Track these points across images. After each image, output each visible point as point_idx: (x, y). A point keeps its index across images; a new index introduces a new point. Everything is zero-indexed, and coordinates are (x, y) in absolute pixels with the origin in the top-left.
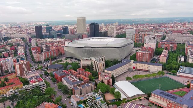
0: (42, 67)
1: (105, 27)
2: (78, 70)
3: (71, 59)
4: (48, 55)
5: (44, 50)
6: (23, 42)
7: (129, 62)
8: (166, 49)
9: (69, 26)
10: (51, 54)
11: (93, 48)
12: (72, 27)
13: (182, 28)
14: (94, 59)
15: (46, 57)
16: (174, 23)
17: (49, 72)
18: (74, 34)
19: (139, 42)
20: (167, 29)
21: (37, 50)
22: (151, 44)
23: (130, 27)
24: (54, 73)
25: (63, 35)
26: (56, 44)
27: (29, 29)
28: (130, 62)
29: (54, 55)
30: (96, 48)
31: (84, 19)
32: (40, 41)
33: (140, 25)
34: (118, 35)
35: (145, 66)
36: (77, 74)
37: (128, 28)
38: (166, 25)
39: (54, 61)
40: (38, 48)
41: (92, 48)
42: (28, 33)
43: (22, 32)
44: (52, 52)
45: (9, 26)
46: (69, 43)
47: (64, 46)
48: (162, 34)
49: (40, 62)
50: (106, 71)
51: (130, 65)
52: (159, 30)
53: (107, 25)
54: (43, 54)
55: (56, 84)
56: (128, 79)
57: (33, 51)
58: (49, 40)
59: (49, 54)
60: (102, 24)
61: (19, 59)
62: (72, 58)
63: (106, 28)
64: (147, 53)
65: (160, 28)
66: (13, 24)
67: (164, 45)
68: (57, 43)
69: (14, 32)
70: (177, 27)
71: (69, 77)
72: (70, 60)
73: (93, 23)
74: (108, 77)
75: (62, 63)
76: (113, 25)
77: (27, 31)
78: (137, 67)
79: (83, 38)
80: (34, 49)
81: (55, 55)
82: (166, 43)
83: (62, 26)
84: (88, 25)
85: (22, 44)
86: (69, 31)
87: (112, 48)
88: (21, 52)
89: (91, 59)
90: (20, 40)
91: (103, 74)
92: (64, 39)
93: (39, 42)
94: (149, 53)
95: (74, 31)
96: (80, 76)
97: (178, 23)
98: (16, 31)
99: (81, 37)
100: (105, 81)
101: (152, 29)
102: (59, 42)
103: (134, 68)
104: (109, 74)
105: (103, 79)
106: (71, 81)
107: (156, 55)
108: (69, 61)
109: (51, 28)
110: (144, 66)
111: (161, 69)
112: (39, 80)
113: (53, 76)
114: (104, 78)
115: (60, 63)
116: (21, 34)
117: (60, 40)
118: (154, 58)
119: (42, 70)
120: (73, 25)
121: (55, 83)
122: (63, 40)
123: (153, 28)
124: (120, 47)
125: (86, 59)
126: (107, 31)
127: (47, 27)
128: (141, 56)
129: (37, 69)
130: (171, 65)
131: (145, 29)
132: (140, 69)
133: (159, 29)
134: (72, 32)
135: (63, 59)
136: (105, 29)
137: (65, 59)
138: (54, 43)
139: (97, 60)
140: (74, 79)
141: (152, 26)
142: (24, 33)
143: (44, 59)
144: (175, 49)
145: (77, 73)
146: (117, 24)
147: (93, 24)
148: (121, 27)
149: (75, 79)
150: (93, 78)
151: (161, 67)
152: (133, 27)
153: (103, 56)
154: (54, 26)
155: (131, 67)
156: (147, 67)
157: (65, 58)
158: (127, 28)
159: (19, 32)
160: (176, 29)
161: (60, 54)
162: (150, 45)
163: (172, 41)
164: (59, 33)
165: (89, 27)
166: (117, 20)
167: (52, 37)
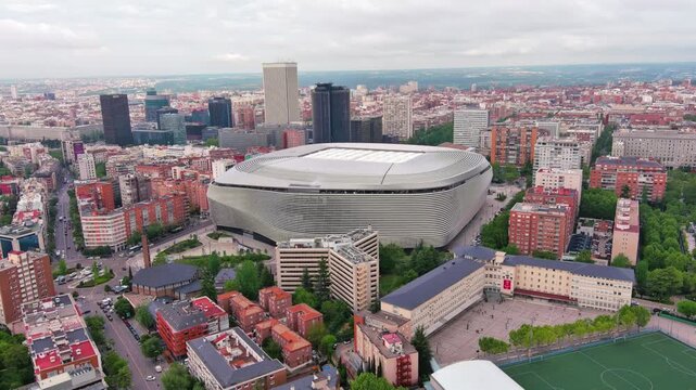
0: (110, 275)
1: (369, 98)
2: (262, 293)
3: (236, 236)
4: (140, 219)
5: (126, 199)
6: (49, 157)
7: (483, 259)
8: (626, 193)
9: (236, 94)
10: (152, 215)
11: (329, 191)
12: (248, 98)
13: (659, 104)
14: (332, 244)
15: (133, 227)
16: (624, 85)
17: (135, 301)
18: (252, 125)
19: (507, 159)
20: (606, 110)
21: (96, 195)
22: (563, 173)
23: (462, 98)
24: (155, 310)
25: (210, 128)
26: (179, 169)
27: (86, 106)
28: (491, 258)
29: (165, 217)
30: (342, 191)
31: (291, 70)
32: (117, 156)
33: (500, 90)
34: (423, 130)
35: (557, 280)
36: (258, 319)
37: (458, 104)
38: (596, 94)
39: (163, 248)
40: (104, 187)
41: (322, 191)
42: (78, 123)
43: (56, 119)
44: (158, 209)
45: (15, 95)
46: (229, 167)
47: (208, 181)
48: (593, 128)
49: (105, 252)
50: (386, 307)
51: (489, 272)
52: (573, 111)
53: (379, 90)
54: (119, 214)
55: (158, 368)
56: (489, 348)
57: (82, 203)
58: (152, 152)
59: (145, 213)
60: (359, 87)
61: (14, 238)
62: (239, 231)
63: (374, 103)
64: (556, 217)
65: (577, 104)
66: (29, 85)
67: (614, 178)
68: (183, 165)
69: (25, 117)
70: (640, 99)
71: (219, 339)
72: (231, 240)
73: (325, 85)
74: (399, 344)
75: (197, 253)
76: (397, 91)
77: (75, 113)
78: (522, 281)
79: (286, 147)
80: (86, 191)
81: (171, 219)
82: (622, 169)
83: (209, 95)
84: (305, 92)
85: (44, 169)
86: (236, 116)
87: (405, 192)
88: (30, 204)
89: (318, 244)
90: (39, 151)
91: (377, 324)
92: (212, 147)
93: (111, 160)
94: (563, 214)
95: (252, 115)
96: (270, 329)
97: (637, 83)
98: (33, 114)
99: (277, 141)
100: (385, 361)
101: (547, 109)
102: (191, 160)
103: (507, 284)
104: (401, 321)
105: (376, 350)
106: (229, 359)
107: (587, 219)
108: (226, 247)
109: (166, 102)
110: (550, 279)
111: (627, 296)
112: (78, 351)
113: (150, 325)
114: (380, 346)
115: (190, 253)
116: (52, 124)
117: (198, 151)
118: (578, 232)
119: (108, 289)
120: (252, 91)
121: (156, 362)
122: (207, 151)
123: (549, 102)
124: (441, 189)
125: (300, 246)
126: (379, 114)
127: (152, 98)
128: (531, 228)
129: (91, 284)
130: (670, 274)
131: (518, 106)
132: (535, 289)
133: (573, 107)
134: (247, 120)
135: (202, 236)
136: (369, 108)
137: (210, 236)
138: (171, 165)
139: (343, 250)
140: (240, 346)
141: (544, 97)
142: (63, 120)
143: (123, 236)
144: (658, 194)
145: (256, 309)
146: (413, 86)
147: (328, 87)
148: (431, 97)
149: (244, 350)
150: (328, 338)
151: (630, 285)
152: (473, 100)
153: (370, 228)
154: (179, 95)
155: (493, 280)
156: (564, 281)
157: (212, 229)
158: (452, 104)
159: (47, 116)
160: (638, 108)
161: (191, 212)
162: (558, 176)
163: (647, 160)
164: (194, 124)
165: (308, 99)
166: (411, 72)
167: (166, 139)
